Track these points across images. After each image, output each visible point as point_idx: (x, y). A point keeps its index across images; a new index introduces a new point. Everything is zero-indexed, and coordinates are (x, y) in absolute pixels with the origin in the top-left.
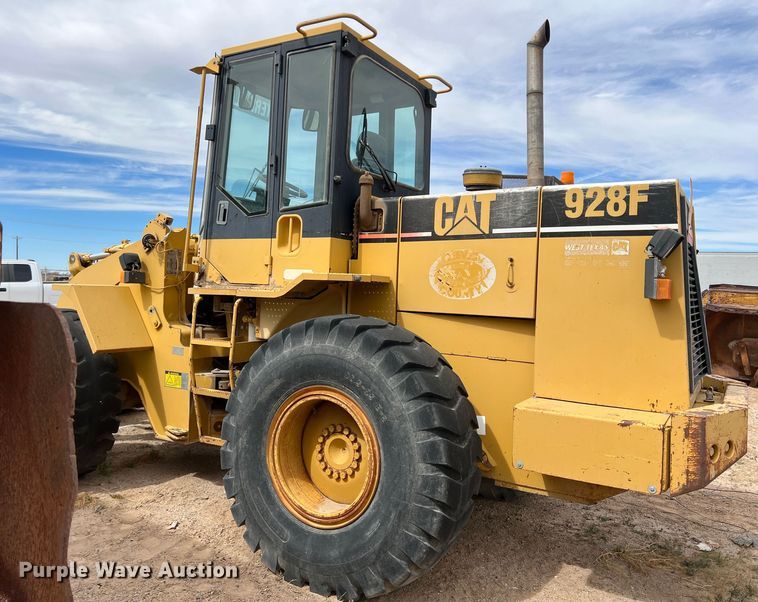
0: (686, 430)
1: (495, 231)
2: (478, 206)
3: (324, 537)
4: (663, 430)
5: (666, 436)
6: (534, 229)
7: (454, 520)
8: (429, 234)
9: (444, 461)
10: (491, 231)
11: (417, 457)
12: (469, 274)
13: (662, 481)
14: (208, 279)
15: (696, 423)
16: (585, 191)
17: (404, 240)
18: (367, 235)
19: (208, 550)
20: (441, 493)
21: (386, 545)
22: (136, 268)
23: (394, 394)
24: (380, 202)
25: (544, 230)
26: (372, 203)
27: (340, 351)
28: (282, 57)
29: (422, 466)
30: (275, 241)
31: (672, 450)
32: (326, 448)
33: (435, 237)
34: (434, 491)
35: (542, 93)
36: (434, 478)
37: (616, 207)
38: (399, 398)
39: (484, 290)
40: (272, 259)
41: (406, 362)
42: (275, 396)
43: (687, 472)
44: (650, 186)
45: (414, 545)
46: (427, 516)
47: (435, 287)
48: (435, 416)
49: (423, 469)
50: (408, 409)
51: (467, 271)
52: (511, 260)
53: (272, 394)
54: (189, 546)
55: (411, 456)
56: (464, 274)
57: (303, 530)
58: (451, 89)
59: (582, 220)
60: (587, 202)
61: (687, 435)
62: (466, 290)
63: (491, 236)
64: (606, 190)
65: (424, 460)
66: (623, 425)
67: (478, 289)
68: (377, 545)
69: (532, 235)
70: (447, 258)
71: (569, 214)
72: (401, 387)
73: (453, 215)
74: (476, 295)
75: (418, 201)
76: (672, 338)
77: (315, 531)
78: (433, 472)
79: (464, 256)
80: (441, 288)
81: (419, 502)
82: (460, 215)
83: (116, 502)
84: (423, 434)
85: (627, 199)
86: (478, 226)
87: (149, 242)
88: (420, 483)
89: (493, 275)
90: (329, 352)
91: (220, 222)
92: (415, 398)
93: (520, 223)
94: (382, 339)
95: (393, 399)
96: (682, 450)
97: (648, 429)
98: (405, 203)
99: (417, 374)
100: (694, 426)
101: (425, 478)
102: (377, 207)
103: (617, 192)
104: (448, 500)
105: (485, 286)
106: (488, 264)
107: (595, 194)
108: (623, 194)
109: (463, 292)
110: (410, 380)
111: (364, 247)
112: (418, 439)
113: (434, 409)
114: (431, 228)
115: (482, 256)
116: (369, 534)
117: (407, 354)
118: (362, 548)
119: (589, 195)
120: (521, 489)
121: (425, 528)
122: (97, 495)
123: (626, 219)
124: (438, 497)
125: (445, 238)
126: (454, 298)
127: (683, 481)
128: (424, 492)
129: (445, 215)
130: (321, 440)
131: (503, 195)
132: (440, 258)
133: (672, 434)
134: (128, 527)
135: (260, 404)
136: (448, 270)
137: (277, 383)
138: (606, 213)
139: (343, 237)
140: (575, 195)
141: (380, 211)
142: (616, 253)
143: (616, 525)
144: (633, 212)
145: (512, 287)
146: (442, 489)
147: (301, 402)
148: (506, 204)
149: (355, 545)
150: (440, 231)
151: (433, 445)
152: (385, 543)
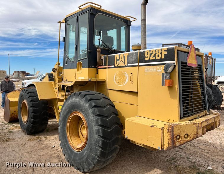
0: (168, 130)
1: (128, 65)
2: (124, 57)
3: (77, 153)
4: (162, 129)
5: (163, 131)
6: (137, 64)
7: (107, 152)
8: (113, 66)
9: (101, 135)
10: (127, 65)
11: (95, 133)
12: (122, 78)
13: (162, 146)
14: (64, 80)
15: (170, 127)
16: (150, 51)
17: (108, 68)
18: (100, 67)
19: (57, 154)
20: (100, 144)
21: (88, 158)
22: (51, 77)
23: (90, 114)
24: (103, 57)
25: (140, 64)
26: (101, 57)
27: (80, 102)
28: (77, 17)
29: (96, 136)
30: (77, 69)
31: (164, 136)
32: (82, 128)
33: (115, 67)
34: (98, 143)
35: (146, 20)
36: (99, 139)
37: (158, 56)
38: (91, 116)
39: (126, 83)
40: (76, 74)
41: (94, 105)
42: (67, 114)
43: (168, 143)
44: (168, 48)
45: (94, 158)
46: (97, 150)
47: (115, 82)
48: (100, 121)
49: (96, 137)
50: (93, 119)
51: (122, 77)
52: (132, 74)
53: (67, 113)
54: (53, 152)
55: (93, 133)
56: (121, 78)
57: (73, 151)
58: (136, 19)
59: (150, 61)
60: (151, 55)
61: (168, 131)
62: (122, 83)
63: (127, 66)
64: (156, 50)
65: (96, 134)
66: (152, 127)
67: (125, 83)
68: (86, 157)
69: (136, 66)
70: (117, 73)
71: (146, 59)
72: (92, 112)
73: (119, 60)
74: (124, 84)
75: (111, 56)
76: (174, 99)
77: (75, 152)
78: (99, 137)
79: (121, 73)
80: (117, 82)
81: (95, 146)
82: (120, 60)
83: (45, 139)
84: (97, 126)
85: (161, 53)
86: (124, 63)
87: (54, 70)
88: (95, 140)
89: (128, 78)
90: (77, 102)
91: (66, 64)
92: (95, 116)
93: (134, 62)
94: (89, 98)
95: (90, 116)
96: (167, 136)
97: (158, 128)
98: (108, 57)
99: (96, 109)
100: (170, 128)
101: (97, 139)
102: (102, 58)
103: (158, 51)
104: (102, 146)
105: (126, 82)
106: (127, 75)
107: (153, 52)
108: (160, 52)
109: (121, 83)
110: (94, 110)
111: (99, 70)
112: (95, 128)
113: (99, 119)
114: (114, 65)
115: (125, 73)
116: (84, 154)
117: (95, 103)
118: (83, 158)
119: (151, 53)
120: (137, 144)
121: (97, 154)
122: (41, 137)
123: (161, 60)
124: (100, 145)
125: (117, 67)
126: (119, 85)
127: (167, 146)
128: (96, 143)
129: (117, 60)
130: (80, 126)
131: (130, 53)
132: (116, 73)
133: (165, 131)
134: (43, 146)
135: (64, 115)
136: (118, 77)
137: (68, 110)
138: (155, 58)
139: (93, 68)
140: (147, 53)
141: (103, 59)
142: (158, 71)
143: (183, 158)
144: (163, 57)
145: (132, 82)
146: (100, 143)
147: (73, 115)
148: (131, 56)
149: (81, 157)
150: (116, 65)
151: (99, 129)
152: (87, 157)
